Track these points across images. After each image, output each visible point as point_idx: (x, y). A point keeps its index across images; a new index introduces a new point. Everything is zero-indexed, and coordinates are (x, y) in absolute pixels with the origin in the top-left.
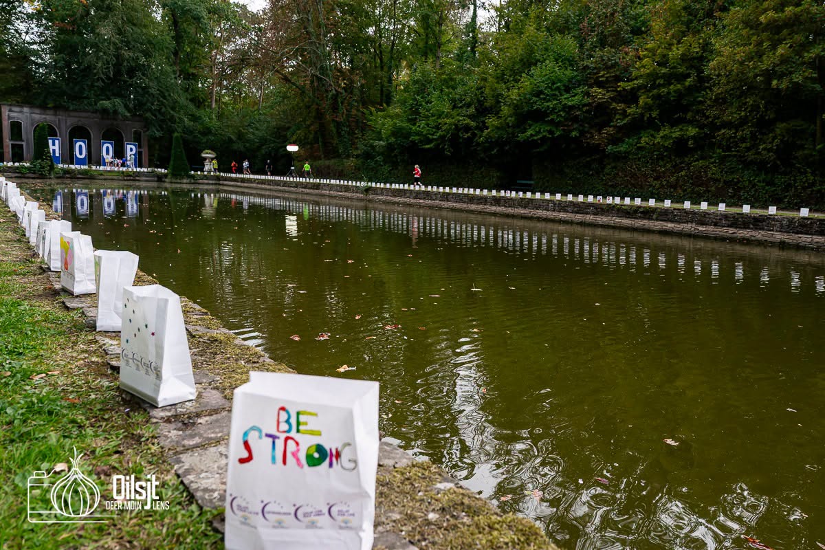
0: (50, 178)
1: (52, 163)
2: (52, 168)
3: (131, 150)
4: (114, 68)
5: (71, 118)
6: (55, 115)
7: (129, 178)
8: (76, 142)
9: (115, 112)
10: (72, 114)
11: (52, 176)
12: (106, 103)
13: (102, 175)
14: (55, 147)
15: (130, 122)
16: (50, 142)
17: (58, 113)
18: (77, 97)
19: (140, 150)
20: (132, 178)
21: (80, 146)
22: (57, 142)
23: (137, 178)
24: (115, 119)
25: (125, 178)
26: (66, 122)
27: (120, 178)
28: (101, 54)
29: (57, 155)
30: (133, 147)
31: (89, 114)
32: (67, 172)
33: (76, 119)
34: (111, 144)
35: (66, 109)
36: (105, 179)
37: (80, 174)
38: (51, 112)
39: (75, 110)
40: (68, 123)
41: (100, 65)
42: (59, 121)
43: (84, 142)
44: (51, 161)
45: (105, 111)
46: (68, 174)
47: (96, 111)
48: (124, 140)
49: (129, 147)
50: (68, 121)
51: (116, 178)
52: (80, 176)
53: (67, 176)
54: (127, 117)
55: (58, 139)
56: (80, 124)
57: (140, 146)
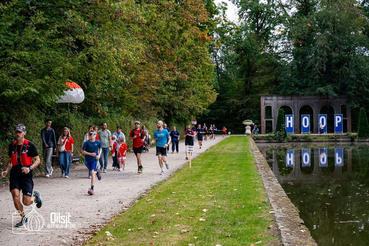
0: (284, 142)
1: (286, 133)
2: (285, 135)
3: (338, 119)
4: (326, 65)
5: (301, 101)
6: (291, 99)
7: (332, 140)
8: (303, 116)
9: (327, 94)
10: (302, 98)
11: (285, 141)
12: (322, 89)
13: (315, 138)
14: (290, 121)
15: (339, 99)
16: (288, 118)
17: (293, 98)
18: (303, 87)
19: (345, 119)
20: (334, 140)
21: (306, 120)
22: (291, 117)
23: (338, 140)
24: (328, 98)
25: (330, 140)
26: (298, 103)
27: (327, 140)
28: (318, 57)
29: (291, 126)
30: (340, 117)
31: (312, 97)
32: (294, 138)
33: (304, 101)
34: (325, 116)
35: (298, 95)
36: (317, 142)
37: (303, 138)
38: (289, 98)
39: (303, 95)
40: (299, 104)
41: (317, 65)
42: (294, 103)
43: (308, 116)
44: (285, 131)
45: (321, 94)
46: (295, 139)
47: (315, 95)
48: (335, 112)
49: (337, 117)
50: (299, 103)
51: (324, 140)
52: (302, 140)
53: (295, 140)
54: (335, 96)
55: (292, 116)
56: (306, 104)
57: (345, 116)
